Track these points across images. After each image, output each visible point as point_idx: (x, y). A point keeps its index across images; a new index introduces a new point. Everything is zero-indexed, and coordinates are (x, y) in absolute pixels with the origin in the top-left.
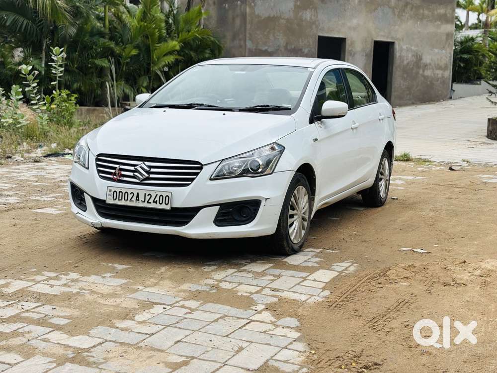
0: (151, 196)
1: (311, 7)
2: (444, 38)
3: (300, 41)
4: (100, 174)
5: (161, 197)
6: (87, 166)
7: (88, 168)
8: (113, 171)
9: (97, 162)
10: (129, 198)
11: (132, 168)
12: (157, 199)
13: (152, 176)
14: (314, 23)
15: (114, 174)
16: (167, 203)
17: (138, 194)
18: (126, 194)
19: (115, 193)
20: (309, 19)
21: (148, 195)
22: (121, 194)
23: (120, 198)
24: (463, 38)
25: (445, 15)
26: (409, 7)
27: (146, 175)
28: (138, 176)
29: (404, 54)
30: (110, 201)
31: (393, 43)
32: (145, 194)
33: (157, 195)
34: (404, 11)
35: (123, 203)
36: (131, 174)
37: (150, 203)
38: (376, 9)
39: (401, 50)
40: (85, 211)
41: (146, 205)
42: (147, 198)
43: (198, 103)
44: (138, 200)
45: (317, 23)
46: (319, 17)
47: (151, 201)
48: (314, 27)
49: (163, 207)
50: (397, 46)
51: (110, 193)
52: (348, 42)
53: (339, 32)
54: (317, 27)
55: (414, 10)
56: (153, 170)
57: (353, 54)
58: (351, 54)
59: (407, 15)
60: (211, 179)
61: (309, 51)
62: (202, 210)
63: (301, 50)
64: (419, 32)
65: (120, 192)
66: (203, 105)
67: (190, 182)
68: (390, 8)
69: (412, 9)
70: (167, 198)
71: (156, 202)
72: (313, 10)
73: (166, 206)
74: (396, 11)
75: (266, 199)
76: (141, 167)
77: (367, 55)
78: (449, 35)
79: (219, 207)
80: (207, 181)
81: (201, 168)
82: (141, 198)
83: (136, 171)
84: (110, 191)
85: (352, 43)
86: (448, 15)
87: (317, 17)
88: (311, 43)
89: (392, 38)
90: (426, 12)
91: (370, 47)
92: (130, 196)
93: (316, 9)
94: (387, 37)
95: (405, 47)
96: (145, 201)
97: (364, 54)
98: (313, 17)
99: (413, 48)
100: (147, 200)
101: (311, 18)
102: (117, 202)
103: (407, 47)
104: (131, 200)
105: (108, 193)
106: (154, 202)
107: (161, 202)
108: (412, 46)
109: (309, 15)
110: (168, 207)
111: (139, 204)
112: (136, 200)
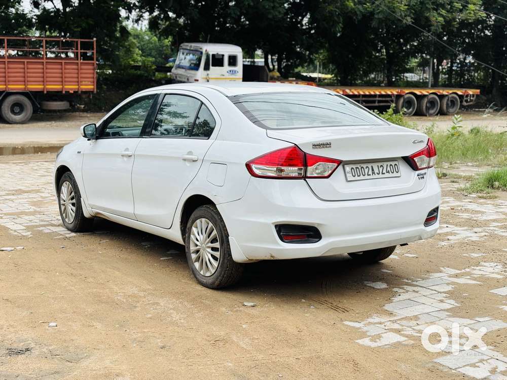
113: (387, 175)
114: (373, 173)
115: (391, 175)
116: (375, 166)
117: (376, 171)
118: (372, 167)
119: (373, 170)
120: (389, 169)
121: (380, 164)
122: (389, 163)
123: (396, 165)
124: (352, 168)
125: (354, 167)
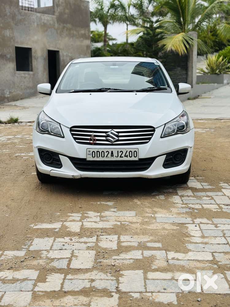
0: (123, 152)
1: (9, 28)
2: (85, 48)
3: (5, 49)
4: (76, 140)
5: (131, 153)
6: (63, 136)
7: (64, 137)
8: (89, 138)
9: (72, 132)
10: (106, 155)
11: (104, 134)
12: (128, 154)
13: (120, 138)
14: (12, 38)
15: (91, 140)
16: (135, 156)
17: (112, 152)
18: (103, 153)
19: (94, 153)
20: (8, 35)
21: (120, 152)
22: (98, 153)
23: (98, 156)
24: (94, 49)
25: (85, 34)
26: (65, 29)
27: (117, 138)
28: (110, 140)
29: (65, 58)
30: (90, 158)
31: (58, 52)
32: (118, 151)
33: (127, 151)
34: (63, 31)
35: (101, 159)
36: (104, 138)
37: (123, 157)
38: (47, 30)
39: (63, 56)
40: (60, 168)
41: (119, 159)
42: (120, 154)
43: (106, 88)
44: (113, 156)
45: (14, 38)
46: (14, 34)
47: (123, 155)
48: (12, 40)
49: (133, 159)
50: (61, 54)
51: (89, 153)
52: (33, 51)
53: (27, 44)
54: (14, 41)
55: (68, 31)
56: (120, 134)
57: (36, 58)
58: (35, 59)
59: (65, 34)
60: (161, 137)
61: (10, 56)
62: (157, 159)
63: (5, 55)
64: (72, 45)
65: (97, 152)
66: (110, 89)
67: (148, 141)
68: (55, 29)
69: (67, 30)
70: (135, 153)
71: (127, 156)
72: (11, 30)
73: (135, 158)
74: (59, 31)
75: (191, 147)
76: (112, 133)
77: (44, 59)
78: (88, 47)
79: (166, 155)
80: (159, 139)
81: (154, 131)
82: (115, 154)
83: (108, 136)
84: (89, 151)
85: (36, 51)
86: (87, 34)
87: (13, 34)
88: (11, 51)
89: (58, 48)
90: (75, 32)
91: (46, 54)
92: (106, 154)
93: (12, 29)
94: (55, 48)
95: (65, 54)
96: (118, 156)
97: (43, 59)
98: (11, 35)
99: (69, 54)
100: (119, 155)
101: (10, 35)
102: (96, 159)
103: (66, 54)
104: (107, 156)
105: (88, 153)
106: (125, 156)
107: (131, 156)
108: (69, 53)
109: (8, 33)
110: (137, 159)
111: (114, 159)
112: (111, 156)
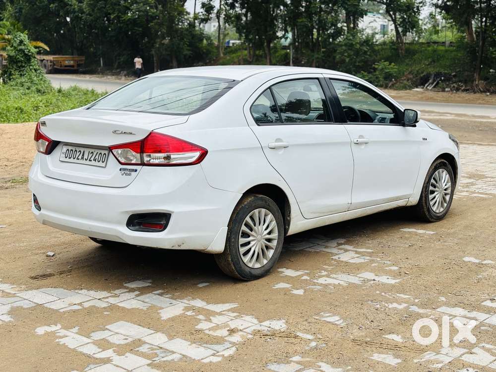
113: (93, 163)
114: (82, 158)
115: (97, 163)
116: (87, 151)
117: (86, 157)
118: (84, 152)
119: (83, 155)
120: (97, 157)
121: (91, 150)
122: (99, 151)
123: (105, 154)
124: (68, 150)
125: (70, 148)
